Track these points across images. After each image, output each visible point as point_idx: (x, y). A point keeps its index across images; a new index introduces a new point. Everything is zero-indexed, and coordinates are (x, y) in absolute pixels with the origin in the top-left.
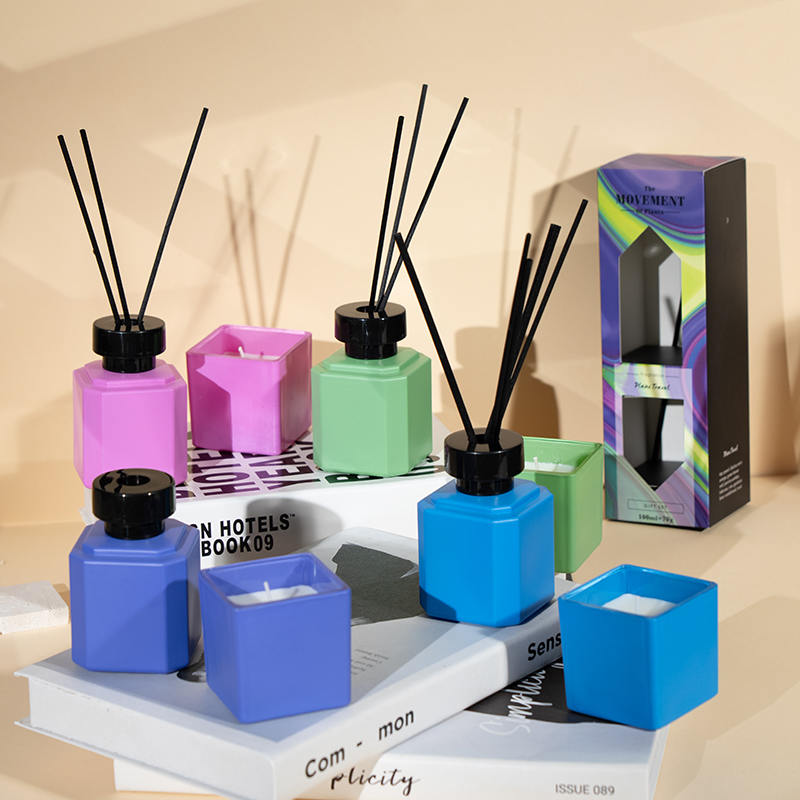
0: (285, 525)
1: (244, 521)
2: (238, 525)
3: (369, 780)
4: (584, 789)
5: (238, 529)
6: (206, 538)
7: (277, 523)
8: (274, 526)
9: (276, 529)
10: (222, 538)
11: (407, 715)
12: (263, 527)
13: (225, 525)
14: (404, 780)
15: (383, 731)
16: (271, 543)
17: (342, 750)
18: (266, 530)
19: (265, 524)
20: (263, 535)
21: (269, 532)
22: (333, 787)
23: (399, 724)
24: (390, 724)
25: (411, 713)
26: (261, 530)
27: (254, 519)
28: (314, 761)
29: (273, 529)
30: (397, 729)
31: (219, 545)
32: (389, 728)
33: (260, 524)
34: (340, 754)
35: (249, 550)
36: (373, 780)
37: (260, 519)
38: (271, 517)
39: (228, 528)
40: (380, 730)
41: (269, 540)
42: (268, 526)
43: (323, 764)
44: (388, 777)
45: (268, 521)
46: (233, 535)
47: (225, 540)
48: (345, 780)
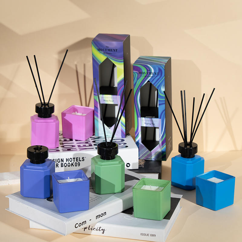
0: (83, 160)
1: (72, 158)
2: (71, 159)
3: (94, 229)
4: (148, 235)
5: (71, 160)
6: (62, 162)
7: (81, 159)
8: (80, 160)
9: (81, 161)
10: (66, 163)
11: (104, 213)
12: (77, 160)
13: (67, 159)
14: (102, 230)
15: (97, 217)
16: (79, 164)
17: (85, 221)
18: (78, 161)
19: (78, 159)
20: (77, 162)
21: (79, 162)
22: (84, 231)
23: (102, 215)
24: (99, 215)
25: (105, 212)
26: (77, 161)
27: (75, 158)
28: (77, 224)
29: (80, 161)
30: (101, 217)
31: (65, 164)
32: (99, 216)
33: (77, 159)
34: (85, 222)
35: (73, 166)
36: (95, 229)
37: (77, 158)
38: (80, 158)
39: (68, 160)
40: (96, 216)
41: (79, 163)
42: (79, 160)
43: (80, 225)
44: (98, 229)
45: (79, 159)
46: (69, 162)
47: (67, 163)
48: (88, 229)
